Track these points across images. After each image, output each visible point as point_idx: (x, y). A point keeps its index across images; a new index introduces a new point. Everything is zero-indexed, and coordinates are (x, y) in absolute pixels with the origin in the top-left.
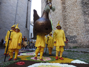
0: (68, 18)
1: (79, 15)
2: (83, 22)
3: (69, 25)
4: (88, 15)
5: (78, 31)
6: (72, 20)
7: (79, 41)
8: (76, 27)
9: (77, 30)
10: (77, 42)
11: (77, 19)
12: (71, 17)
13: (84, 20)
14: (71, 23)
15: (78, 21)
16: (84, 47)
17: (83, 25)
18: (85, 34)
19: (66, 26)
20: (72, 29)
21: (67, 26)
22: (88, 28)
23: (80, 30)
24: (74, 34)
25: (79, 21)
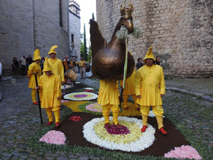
0: (158, 12)
1: (183, 5)
2: (189, 24)
3: (159, 29)
4: (202, 7)
5: (176, 44)
6: (167, 17)
7: (174, 64)
8: (172, 34)
9: (174, 43)
10: (169, 68)
11: (176, 16)
12: (164, 10)
13: (191, 20)
14: (163, 25)
15: (178, 20)
16: (181, 78)
17: (188, 30)
18: (189, 50)
19: (151, 32)
20: (164, 39)
21: (153, 33)
22: (196, 38)
23: (179, 41)
24: (166, 52)
25: (182, 20)
